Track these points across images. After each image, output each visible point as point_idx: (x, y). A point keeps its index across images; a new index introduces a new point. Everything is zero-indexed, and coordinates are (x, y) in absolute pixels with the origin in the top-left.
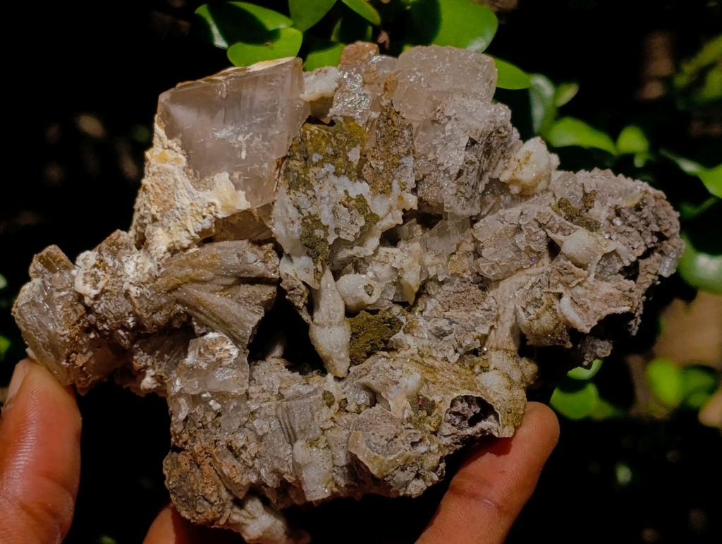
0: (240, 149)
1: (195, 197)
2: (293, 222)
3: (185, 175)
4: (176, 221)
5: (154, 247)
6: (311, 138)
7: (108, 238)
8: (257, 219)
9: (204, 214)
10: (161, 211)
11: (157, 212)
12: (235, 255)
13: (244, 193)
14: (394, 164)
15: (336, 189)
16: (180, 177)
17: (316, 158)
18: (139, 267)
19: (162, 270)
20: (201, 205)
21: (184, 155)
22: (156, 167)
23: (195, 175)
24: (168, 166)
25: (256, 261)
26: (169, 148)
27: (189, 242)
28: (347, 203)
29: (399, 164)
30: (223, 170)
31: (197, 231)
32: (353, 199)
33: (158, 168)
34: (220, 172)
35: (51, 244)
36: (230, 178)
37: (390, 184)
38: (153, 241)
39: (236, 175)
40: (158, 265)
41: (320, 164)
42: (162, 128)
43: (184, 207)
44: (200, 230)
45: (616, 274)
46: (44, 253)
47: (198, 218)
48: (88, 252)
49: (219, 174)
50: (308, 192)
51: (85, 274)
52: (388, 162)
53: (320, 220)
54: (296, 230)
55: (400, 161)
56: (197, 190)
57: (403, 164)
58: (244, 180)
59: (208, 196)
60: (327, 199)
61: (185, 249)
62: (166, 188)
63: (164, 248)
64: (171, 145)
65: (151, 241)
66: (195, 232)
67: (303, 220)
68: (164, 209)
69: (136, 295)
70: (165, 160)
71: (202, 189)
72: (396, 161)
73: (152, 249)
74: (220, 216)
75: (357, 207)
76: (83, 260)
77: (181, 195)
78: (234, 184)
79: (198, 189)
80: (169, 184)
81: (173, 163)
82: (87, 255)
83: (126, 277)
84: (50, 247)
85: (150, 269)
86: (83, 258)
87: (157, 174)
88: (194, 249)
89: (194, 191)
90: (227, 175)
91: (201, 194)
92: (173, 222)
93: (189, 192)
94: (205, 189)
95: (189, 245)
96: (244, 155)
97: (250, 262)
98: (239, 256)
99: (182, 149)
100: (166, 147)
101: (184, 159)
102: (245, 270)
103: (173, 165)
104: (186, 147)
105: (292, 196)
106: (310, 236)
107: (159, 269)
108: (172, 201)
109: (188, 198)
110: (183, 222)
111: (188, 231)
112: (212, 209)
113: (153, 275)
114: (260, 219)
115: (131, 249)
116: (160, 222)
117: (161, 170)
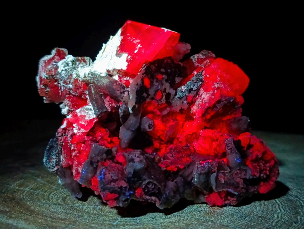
3: (116, 49)
7: (83, 57)
17: (162, 70)
23: (119, 51)
28: (163, 92)
32: (166, 93)
35: (66, 48)
36: (127, 57)
41: (162, 73)
45: (241, 179)
46: (61, 49)
49: (125, 54)
53: (149, 91)
58: (131, 60)
67: (142, 86)
69: (75, 78)
78: (127, 59)
79: (116, 55)
83: (77, 71)
84: (65, 49)
90: (127, 55)
91: (116, 58)
94: (118, 56)
96: (136, 52)
105: (144, 76)
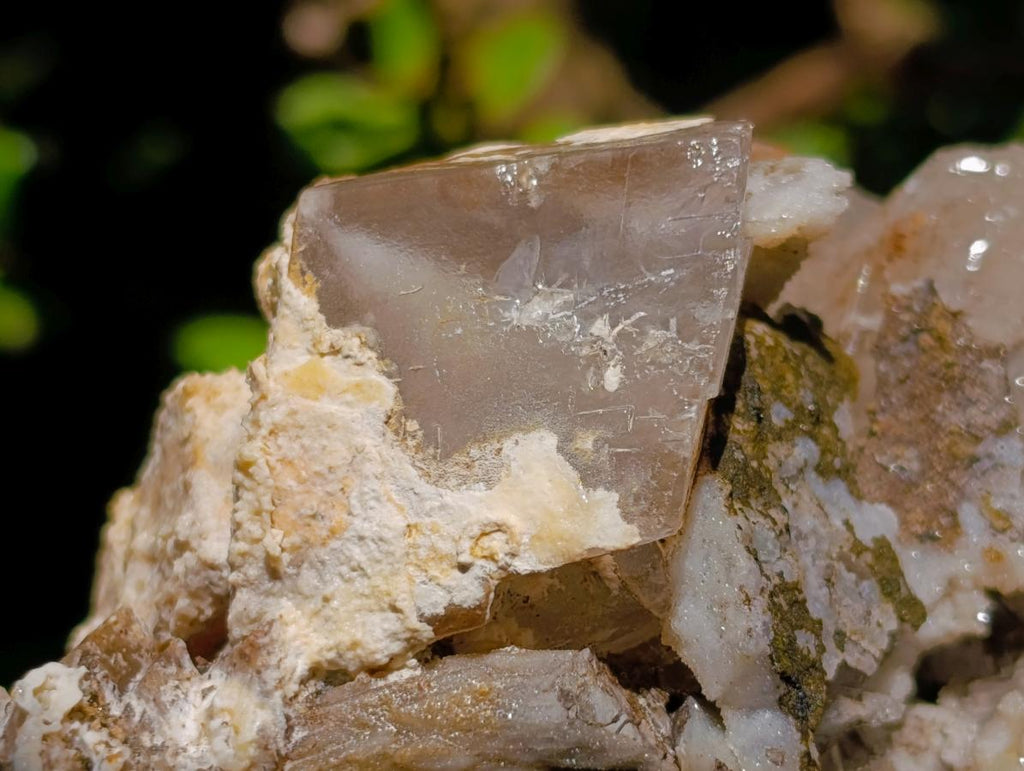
0: (598, 363)
1: (428, 505)
2: (748, 600)
3: (390, 436)
4: (348, 581)
5: (273, 660)
6: (760, 355)
8: (614, 586)
9: (464, 558)
10: (295, 548)
11: (283, 550)
12: (553, 696)
13: (615, 496)
14: (955, 457)
15: (826, 515)
16: (373, 441)
17: (779, 415)
18: (216, 723)
19: (298, 735)
20: (453, 530)
21: (389, 376)
22: (283, 408)
23: (429, 438)
24: (328, 406)
25: (615, 720)
26: (335, 351)
27: (396, 647)
28: (854, 558)
29: (974, 459)
30: (537, 426)
31: (428, 612)
32: (867, 549)
33: (293, 413)
34: (527, 431)
36: (560, 449)
37: (953, 514)
38: (272, 641)
39: (586, 442)
40: (288, 718)
41: (789, 434)
42: (308, 293)
43: (388, 534)
44: (441, 611)
47: (434, 572)
48: (51, 667)
49: (518, 436)
50: (773, 513)
51: (45, 738)
52: (936, 451)
53: (805, 601)
54: (759, 624)
55: (980, 450)
56: (435, 483)
57: (990, 456)
58: (612, 455)
59: (475, 504)
60: (812, 542)
61: (377, 671)
62: (318, 474)
63: (302, 667)
64: (342, 342)
65: (266, 640)
66: (422, 617)
67: (772, 595)
68: (307, 541)
70: (320, 390)
71: (453, 482)
72: (965, 448)
73: (267, 666)
74: (522, 566)
75: (875, 574)
76: (37, 692)
77: (377, 499)
78: (575, 467)
79: (439, 480)
80: (329, 461)
81: (349, 397)
82: (49, 677)
83: (176, 754)
85: (262, 730)
86: (37, 684)
87: (284, 429)
88: (408, 672)
89: (424, 488)
90: (551, 440)
91: (449, 497)
92: (338, 581)
93: (403, 490)
94: (464, 481)
95: (392, 658)
96: (613, 378)
97: (600, 720)
98: (565, 697)
99: (381, 357)
100: (325, 348)
101: (389, 388)
102: (583, 747)
103: (348, 404)
104: (394, 352)
105: (740, 520)
106: (791, 647)
107: (289, 730)
108: (338, 516)
109: (401, 509)
110: (378, 581)
111: (395, 609)
112: (497, 543)
113: (273, 747)
114: (624, 587)
115: (180, 666)
116: (288, 583)
117: (302, 419)
